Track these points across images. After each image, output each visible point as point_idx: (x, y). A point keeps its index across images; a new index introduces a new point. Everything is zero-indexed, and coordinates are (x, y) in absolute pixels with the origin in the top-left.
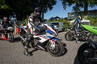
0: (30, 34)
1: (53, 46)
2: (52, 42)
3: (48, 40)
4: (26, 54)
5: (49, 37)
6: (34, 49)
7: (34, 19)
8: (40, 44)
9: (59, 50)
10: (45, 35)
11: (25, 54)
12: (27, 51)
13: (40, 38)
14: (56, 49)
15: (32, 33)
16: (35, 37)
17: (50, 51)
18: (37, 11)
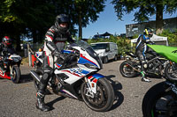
1: (93, 90)
2: (91, 83)
3: (83, 78)
4: (41, 107)
5: (84, 72)
7: (55, 37)
8: (66, 86)
9: (106, 99)
10: (76, 69)
11: (38, 108)
13: (66, 73)
14: (99, 97)
16: (57, 72)
17: (88, 101)
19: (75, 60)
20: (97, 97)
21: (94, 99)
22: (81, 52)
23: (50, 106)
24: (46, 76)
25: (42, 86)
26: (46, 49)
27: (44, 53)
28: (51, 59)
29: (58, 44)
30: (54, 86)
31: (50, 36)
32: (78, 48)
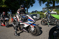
0: (18, 22)
1: (33, 29)
2: (32, 27)
3: (29, 25)
5: (30, 23)
6: (21, 31)
7: (20, 12)
8: (24, 28)
9: (37, 32)
10: (27, 22)
11: (15, 35)
12: (16, 33)
13: (24, 24)
14: (35, 31)
15: (19, 21)
16: (21, 23)
17: (31, 33)
18: (22, 7)
19: (27, 19)
20: (34, 31)
21: (33, 32)
22: (29, 17)
23: (19, 34)
24: (17, 25)
25: (16, 28)
26: (17, 16)
27: (17, 17)
28: (19, 19)
29: (21, 14)
30: (20, 28)
31: (18, 12)
32: (28, 16)
